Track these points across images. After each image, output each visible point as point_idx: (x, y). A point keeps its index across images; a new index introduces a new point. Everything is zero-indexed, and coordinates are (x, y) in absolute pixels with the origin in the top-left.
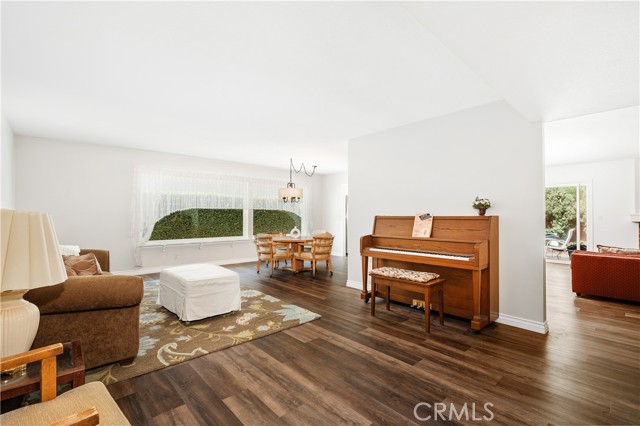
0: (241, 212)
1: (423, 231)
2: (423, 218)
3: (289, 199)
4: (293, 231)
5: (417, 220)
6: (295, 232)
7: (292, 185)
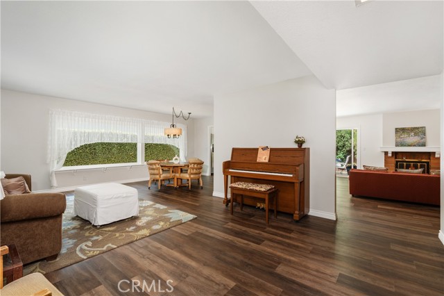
0: (135, 145)
1: (264, 158)
2: (264, 149)
3: (172, 135)
4: (174, 158)
5: (260, 151)
6: (176, 159)
7: (173, 126)
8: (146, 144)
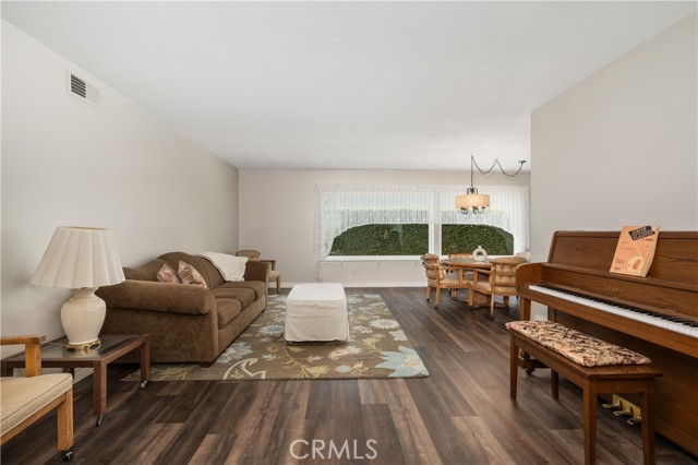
0: (426, 227)
1: (632, 261)
2: (636, 235)
3: (471, 209)
4: (476, 251)
5: (625, 239)
6: (480, 254)
7: (472, 190)
8: (444, 226)
